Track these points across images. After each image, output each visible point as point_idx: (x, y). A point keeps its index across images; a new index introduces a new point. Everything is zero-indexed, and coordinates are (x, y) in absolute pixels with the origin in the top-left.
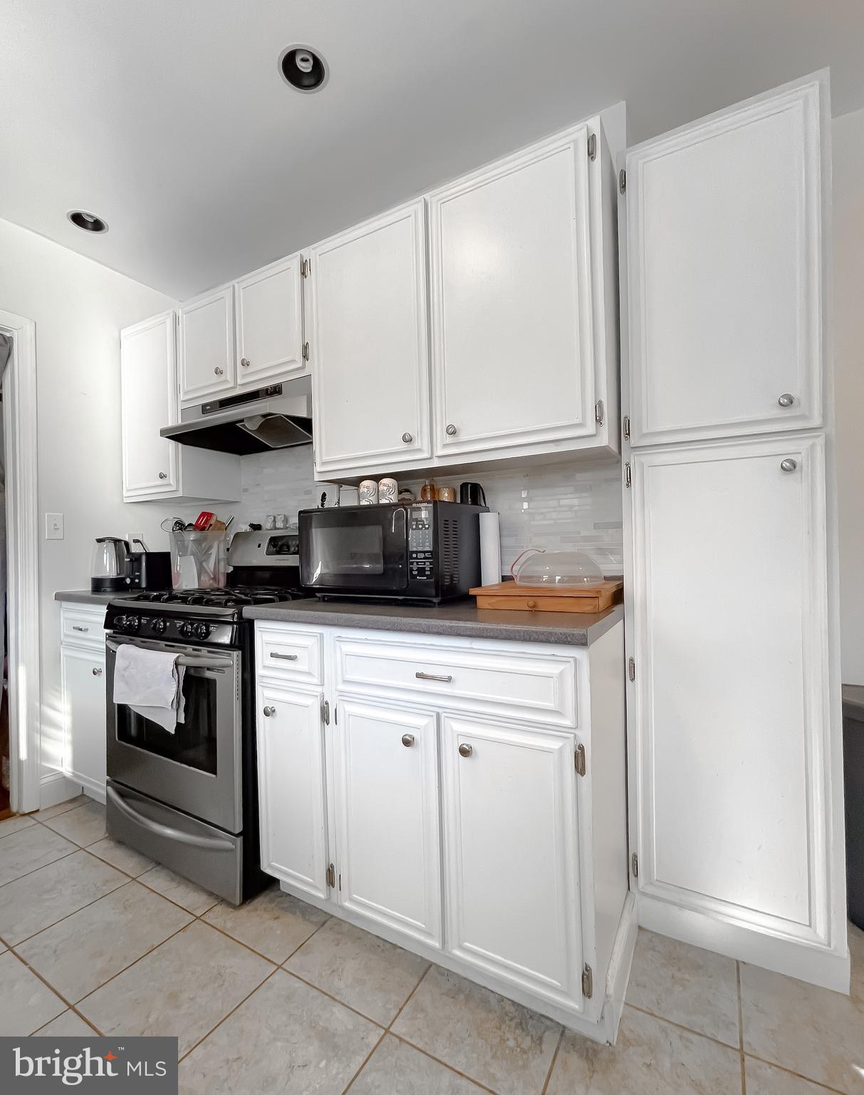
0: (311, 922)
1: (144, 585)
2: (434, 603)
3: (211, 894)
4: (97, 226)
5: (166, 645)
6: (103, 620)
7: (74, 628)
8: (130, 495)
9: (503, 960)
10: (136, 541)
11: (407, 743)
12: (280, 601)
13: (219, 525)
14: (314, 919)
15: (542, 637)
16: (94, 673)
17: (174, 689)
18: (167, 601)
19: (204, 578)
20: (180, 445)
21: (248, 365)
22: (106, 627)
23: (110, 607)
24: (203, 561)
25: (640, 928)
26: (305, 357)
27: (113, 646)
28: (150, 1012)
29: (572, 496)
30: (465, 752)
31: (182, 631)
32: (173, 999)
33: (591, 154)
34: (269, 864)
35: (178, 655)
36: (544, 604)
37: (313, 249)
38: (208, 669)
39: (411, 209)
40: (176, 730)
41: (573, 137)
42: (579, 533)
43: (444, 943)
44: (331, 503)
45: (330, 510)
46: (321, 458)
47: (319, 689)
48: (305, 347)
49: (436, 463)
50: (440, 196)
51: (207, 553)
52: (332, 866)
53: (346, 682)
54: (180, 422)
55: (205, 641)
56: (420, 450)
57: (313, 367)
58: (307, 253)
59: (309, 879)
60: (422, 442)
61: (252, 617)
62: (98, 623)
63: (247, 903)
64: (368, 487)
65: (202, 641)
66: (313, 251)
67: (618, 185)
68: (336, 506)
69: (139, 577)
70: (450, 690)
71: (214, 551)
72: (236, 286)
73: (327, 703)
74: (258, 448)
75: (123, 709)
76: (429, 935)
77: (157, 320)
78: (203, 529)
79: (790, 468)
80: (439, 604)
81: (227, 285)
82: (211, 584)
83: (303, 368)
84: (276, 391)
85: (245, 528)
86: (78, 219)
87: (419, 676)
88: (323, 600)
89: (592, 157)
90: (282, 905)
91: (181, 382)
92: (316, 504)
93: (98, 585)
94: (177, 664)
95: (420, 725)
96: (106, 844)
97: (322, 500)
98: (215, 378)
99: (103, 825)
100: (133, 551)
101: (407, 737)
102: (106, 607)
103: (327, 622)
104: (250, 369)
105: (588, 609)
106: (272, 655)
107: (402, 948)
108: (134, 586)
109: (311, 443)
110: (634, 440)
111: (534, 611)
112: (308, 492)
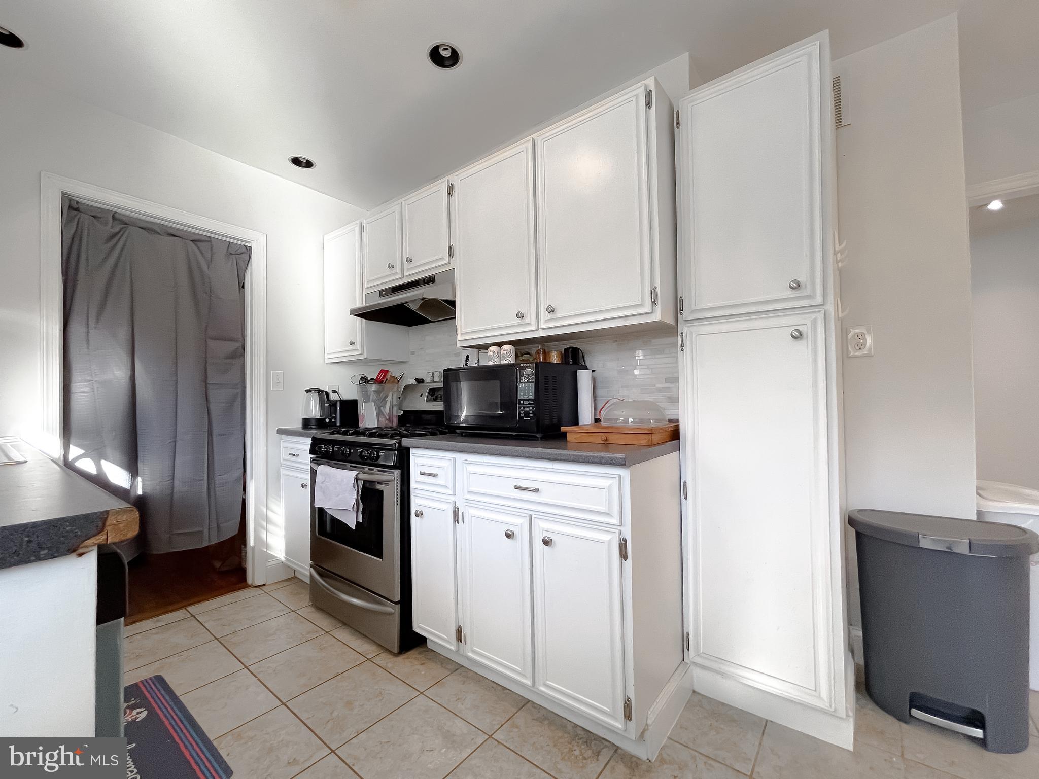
0: (448, 669)
1: (338, 424)
2: (538, 437)
3: (380, 645)
4: (309, 164)
5: (351, 466)
6: (308, 448)
7: (290, 454)
8: (330, 357)
9: (572, 693)
10: (334, 391)
11: (508, 536)
12: (431, 435)
13: (392, 379)
14: (449, 667)
15: (596, 460)
16: (303, 487)
17: (355, 497)
18: (352, 434)
19: (382, 419)
20: (364, 320)
21: (411, 262)
22: (311, 453)
23: (314, 439)
24: (381, 407)
25: (694, 692)
26: (451, 255)
27: (315, 467)
28: (333, 711)
29: (650, 357)
30: (546, 542)
31: (361, 456)
32: (349, 704)
33: (648, 105)
34: (419, 626)
35: (358, 472)
36: (613, 439)
37: (456, 176)
38: (379, 483)
39: (523, 147)
40: (355, 527)
41: (635, 93)
42: (655, 386)
43: (534, 682)
44: (472, 363)
45: (473, 368)
46: (461, 330)
47: (453, 498)
48: (451, 248)
49: (541, 334)
50: (544, 136)
51: (384, 400)
52: (461, 627)
53: (469, 492)
54: (364, 304)
55: (376, 463)
56: (529, 324)
57: (457, 263)
58: (454, 178)
59: (445, 636)
60: (531, 318)
61: (409, 446)
62: (305, 450)
63: (403, 652)
64: (494, 352)
65: (373, 462)
66: (456, 177)
67: (673, 122)
68: (476, 365)
69: (335, 418)
70: (537, 498)
71: (389, 399)
72: (403, 202)
73: (458, 508)
74: (421, 321)
75: (321, 511)
76: (524, 675)
77: (349, 228)
78: (381, 382)
79: (798, 336)
80: (542, 438)
81: (396, 203)
82: (386, 424)
83: (449, 263)
84: (430, 280)
85: (412, 381)
86: (296, 161)
87: (517, 488)
88: (461, 435)
89: (649, 107)
90: (428, 657)
91: (365, 274)
92: (462, 364)
93: (307, 423)
94: (357, 479)
95: (519, 524)
96: (310, 609)
97: (466, 360)
98: (388, 271)
99: (308, 597)
100: (332, 399)
101: (509, 532)
102: (311, 439)
103: (457, 449)
104: (412, 265)
105: (643, 442)
106: (421, 473)
107: (510, 690)
108: (332, 425)
109: (455, 318)
110: (686, 315)
111: (606, 444)
112: (457, 355)
